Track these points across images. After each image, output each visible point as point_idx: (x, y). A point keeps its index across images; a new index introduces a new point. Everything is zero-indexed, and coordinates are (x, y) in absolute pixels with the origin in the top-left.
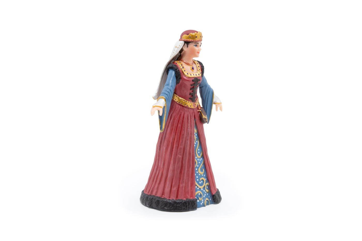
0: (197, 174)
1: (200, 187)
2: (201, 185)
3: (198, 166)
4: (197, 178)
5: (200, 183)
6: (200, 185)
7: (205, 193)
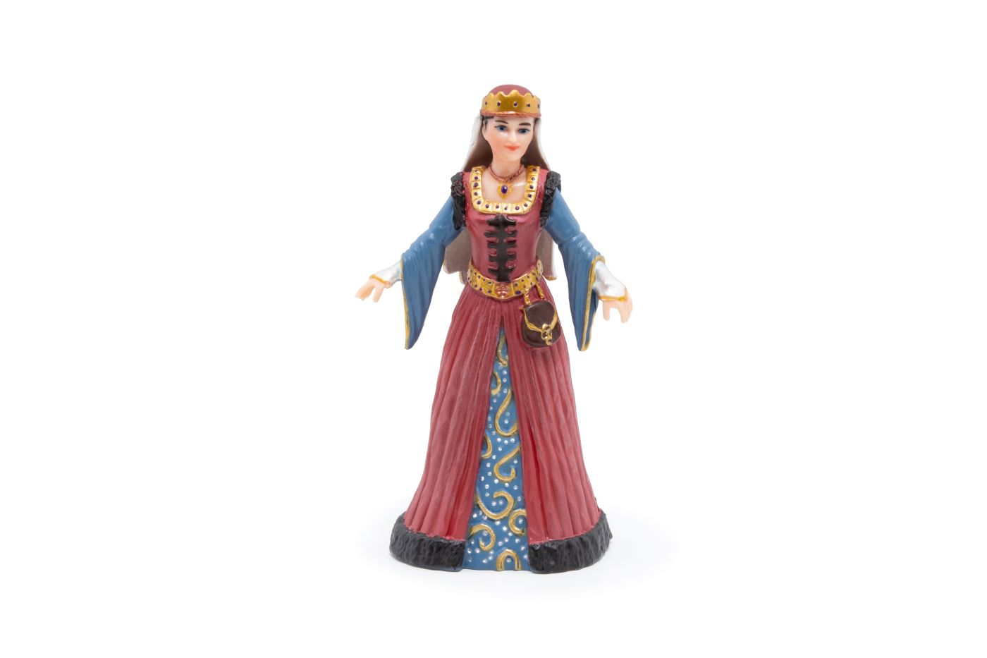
0: (486, 477)
1: (491, 514)
2: (496, 510)
3: (494, 457)
4: (487, 491)
5: (494, 504)
6: (493, 511)
7: (508, 536)
